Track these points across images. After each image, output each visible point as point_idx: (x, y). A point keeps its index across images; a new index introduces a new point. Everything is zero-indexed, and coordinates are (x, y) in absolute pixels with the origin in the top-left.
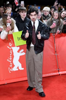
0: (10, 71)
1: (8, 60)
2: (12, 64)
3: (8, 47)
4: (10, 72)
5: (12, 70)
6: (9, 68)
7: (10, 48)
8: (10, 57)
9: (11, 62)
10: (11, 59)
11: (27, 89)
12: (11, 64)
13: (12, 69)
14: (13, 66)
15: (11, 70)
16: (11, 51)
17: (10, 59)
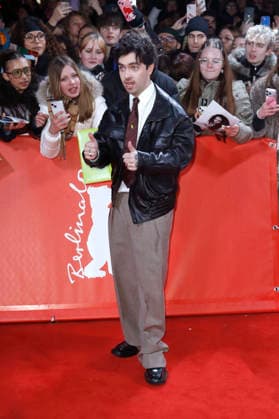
0: (74, 277)
1: (66, 235)
2: (82, 250)
3: (72, 186)
4: (72, 282)
5: (81, 273)
6: (69, 265)
7: (80, 192)
8: (78, 224)
9: (78, 242)
10: (82, 232)
11: (113, 351)
12: (78, 250)
13: (81, 269)
14: (87, 259)
15: (77, 274)
16: (83, 202)
17: (76, 231)
